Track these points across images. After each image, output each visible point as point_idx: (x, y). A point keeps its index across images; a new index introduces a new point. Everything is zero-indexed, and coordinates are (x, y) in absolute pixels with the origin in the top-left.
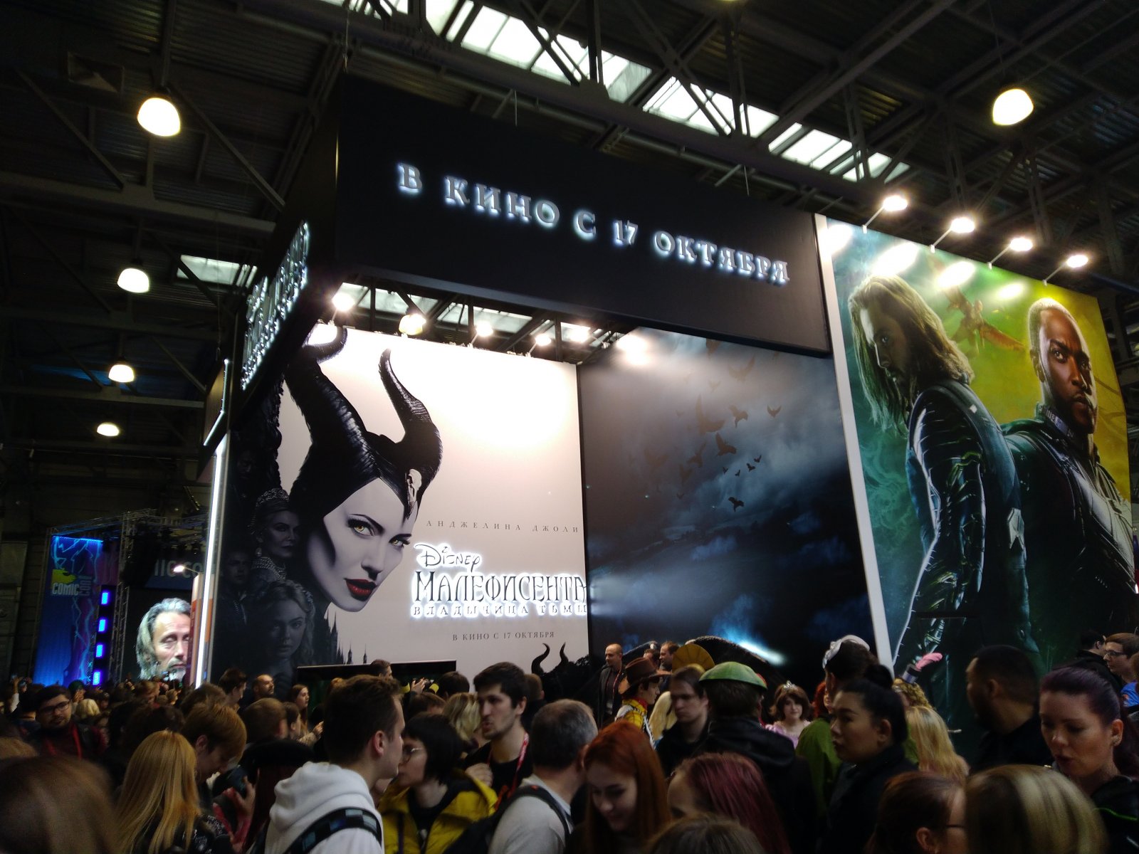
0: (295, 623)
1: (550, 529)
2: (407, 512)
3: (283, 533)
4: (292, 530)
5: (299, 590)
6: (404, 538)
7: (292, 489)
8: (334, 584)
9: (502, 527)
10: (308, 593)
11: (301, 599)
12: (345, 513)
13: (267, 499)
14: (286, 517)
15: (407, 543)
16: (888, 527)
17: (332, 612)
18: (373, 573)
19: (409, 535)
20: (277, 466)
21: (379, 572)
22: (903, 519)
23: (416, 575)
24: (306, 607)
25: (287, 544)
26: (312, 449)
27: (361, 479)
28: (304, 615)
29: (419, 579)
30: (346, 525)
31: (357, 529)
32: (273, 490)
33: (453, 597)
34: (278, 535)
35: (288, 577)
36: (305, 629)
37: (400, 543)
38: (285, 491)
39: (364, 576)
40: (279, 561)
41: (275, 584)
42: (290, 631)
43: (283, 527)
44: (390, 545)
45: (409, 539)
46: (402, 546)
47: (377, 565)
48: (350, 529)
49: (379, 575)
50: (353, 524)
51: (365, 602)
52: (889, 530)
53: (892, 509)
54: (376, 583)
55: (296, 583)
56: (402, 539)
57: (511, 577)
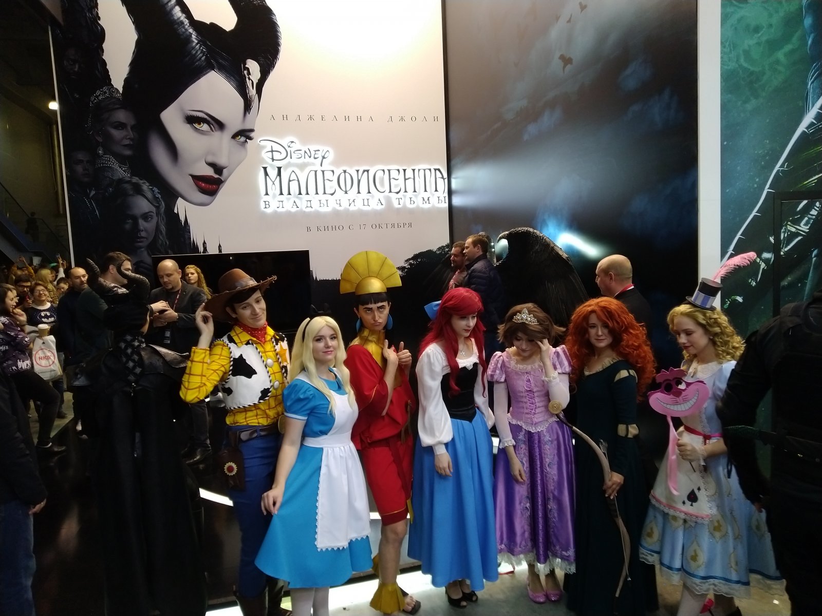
0: (146, 217)
1: (408, 119)
2: (248, 107)
3: (121, 131)
4: (129, 128)
5: (145, 187)
6: (248, 134)
7: (124, 87)
8: (179, 180)
9: (353, 119)
10: (155, 189)
11: (149, 195)
12: (182, 110)
13: (100, 98)
14: (122, 116)
15: (251, 139)
16: (752, 69)
17: (181, 207)
18: (218, 169)
19: (252, 131)
20: (104, 63)
21: (224, 168)
22: (780, 55)
23: (262, 170)
24: (154, 201)
25: (127, 142)
26: (138, 43)
27: (195, 74)
28: (154, 209)
29: (266, 174)
30: (184, 122)
31: (196, 125)
32: (105, 89)
33: (303, 191)
34: (116, 134)
35: (133, 174)
36: (157, 222)
37: (243, 139)
38: (117, 89)
39: (210, 172)
40: (122, 160)
41: (121, 181)
42: (142, 224)
43: (121, 126)
44: (233, 140)
45: (252, 135)
46: (246, 141)
47: (222, 161)
48: (188, 126)
49: (225, 171)
50: (192, 120)
51: (214, 197)
52: (752, 73)
53: (764, 39)
54: (222, 179)
55: (141, 180)
56: (245, 134)
57: (364, 171)
